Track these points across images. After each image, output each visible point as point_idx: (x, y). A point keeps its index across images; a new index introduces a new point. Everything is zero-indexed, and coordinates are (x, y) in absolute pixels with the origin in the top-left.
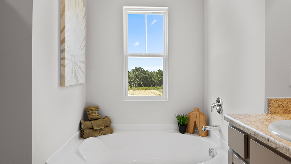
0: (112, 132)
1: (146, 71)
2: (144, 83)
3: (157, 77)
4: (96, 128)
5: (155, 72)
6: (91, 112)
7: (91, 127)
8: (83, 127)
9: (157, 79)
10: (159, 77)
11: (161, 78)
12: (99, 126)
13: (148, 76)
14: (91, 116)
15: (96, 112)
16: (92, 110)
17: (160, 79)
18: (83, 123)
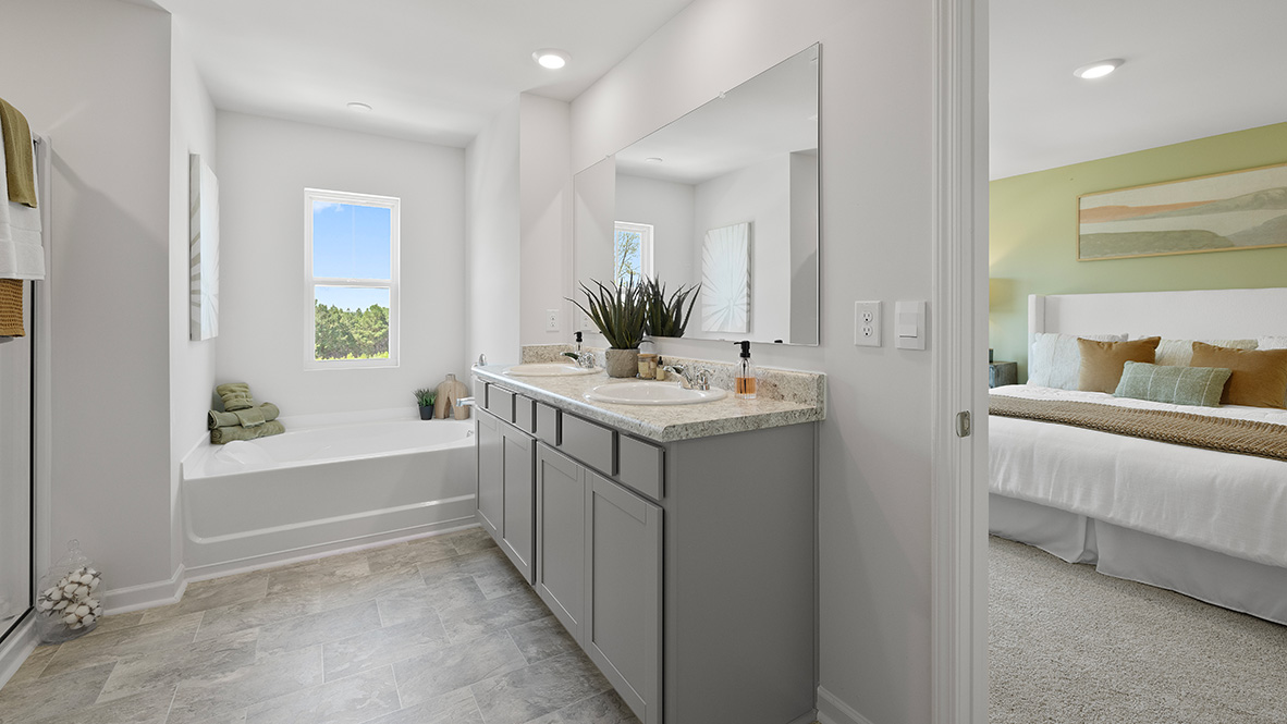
0: (281, 430)
1: (329, 308)
2: (323, 346)
3: (370, 326)
4: (246, 423)
5: (363, 311)
6: (230, 394)
7: (237, 422)
8: (219, 422)
9: (367, 333)
10: (376, 326)
11: (383, 330)
12: (253, 420)
13: (336, 324)
14: (233, 403)
15: (244, 394)
16: (232, 391)
17: (377, 334)
18: (216, 414)
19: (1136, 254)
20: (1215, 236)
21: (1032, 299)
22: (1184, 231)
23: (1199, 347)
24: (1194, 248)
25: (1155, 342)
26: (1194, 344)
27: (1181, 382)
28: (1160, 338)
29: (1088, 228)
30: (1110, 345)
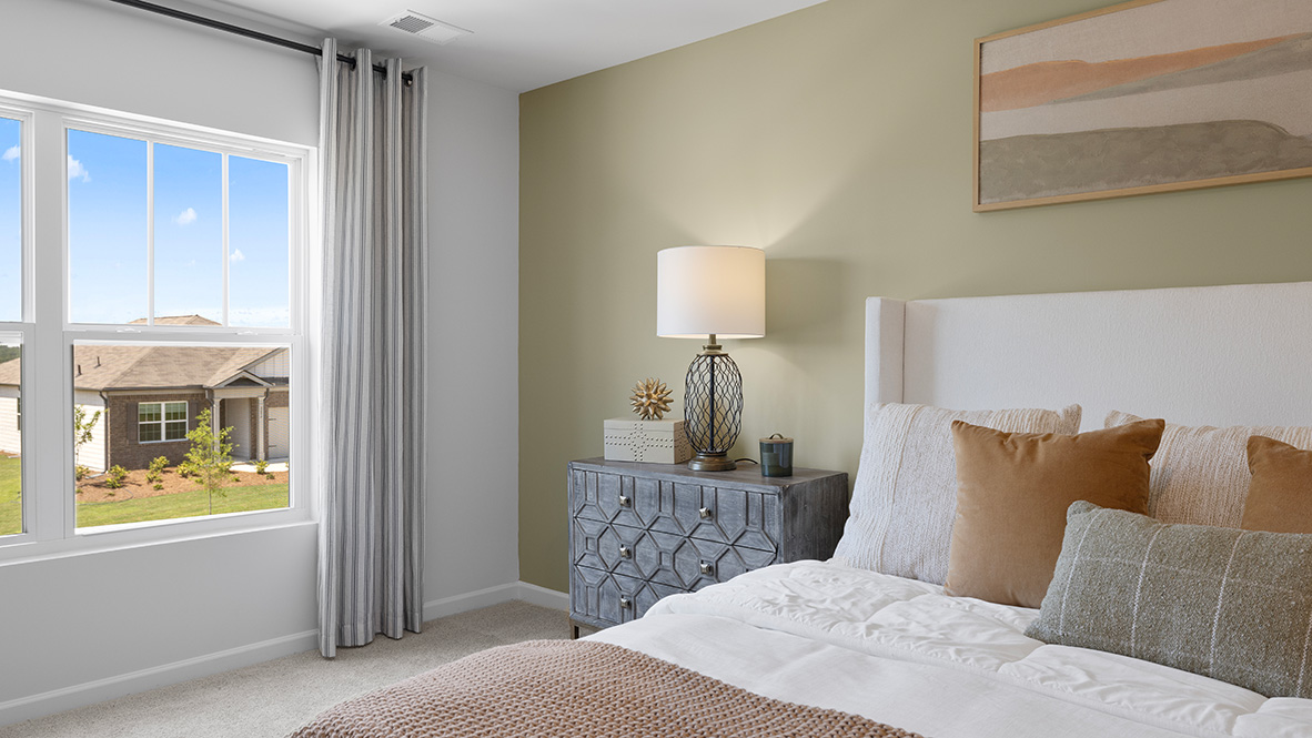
19: (1103, 190)
20: (1280, 135)
21: (872, 306)
22: (1211, 125)
23: (1264, 451)
24: (1232, 172)
25: (1146, 437)
26: (1253, 444)
27: (1232, 593)
28: (1161, 424)
29: (1001, 123)
30: (1032, 444)
